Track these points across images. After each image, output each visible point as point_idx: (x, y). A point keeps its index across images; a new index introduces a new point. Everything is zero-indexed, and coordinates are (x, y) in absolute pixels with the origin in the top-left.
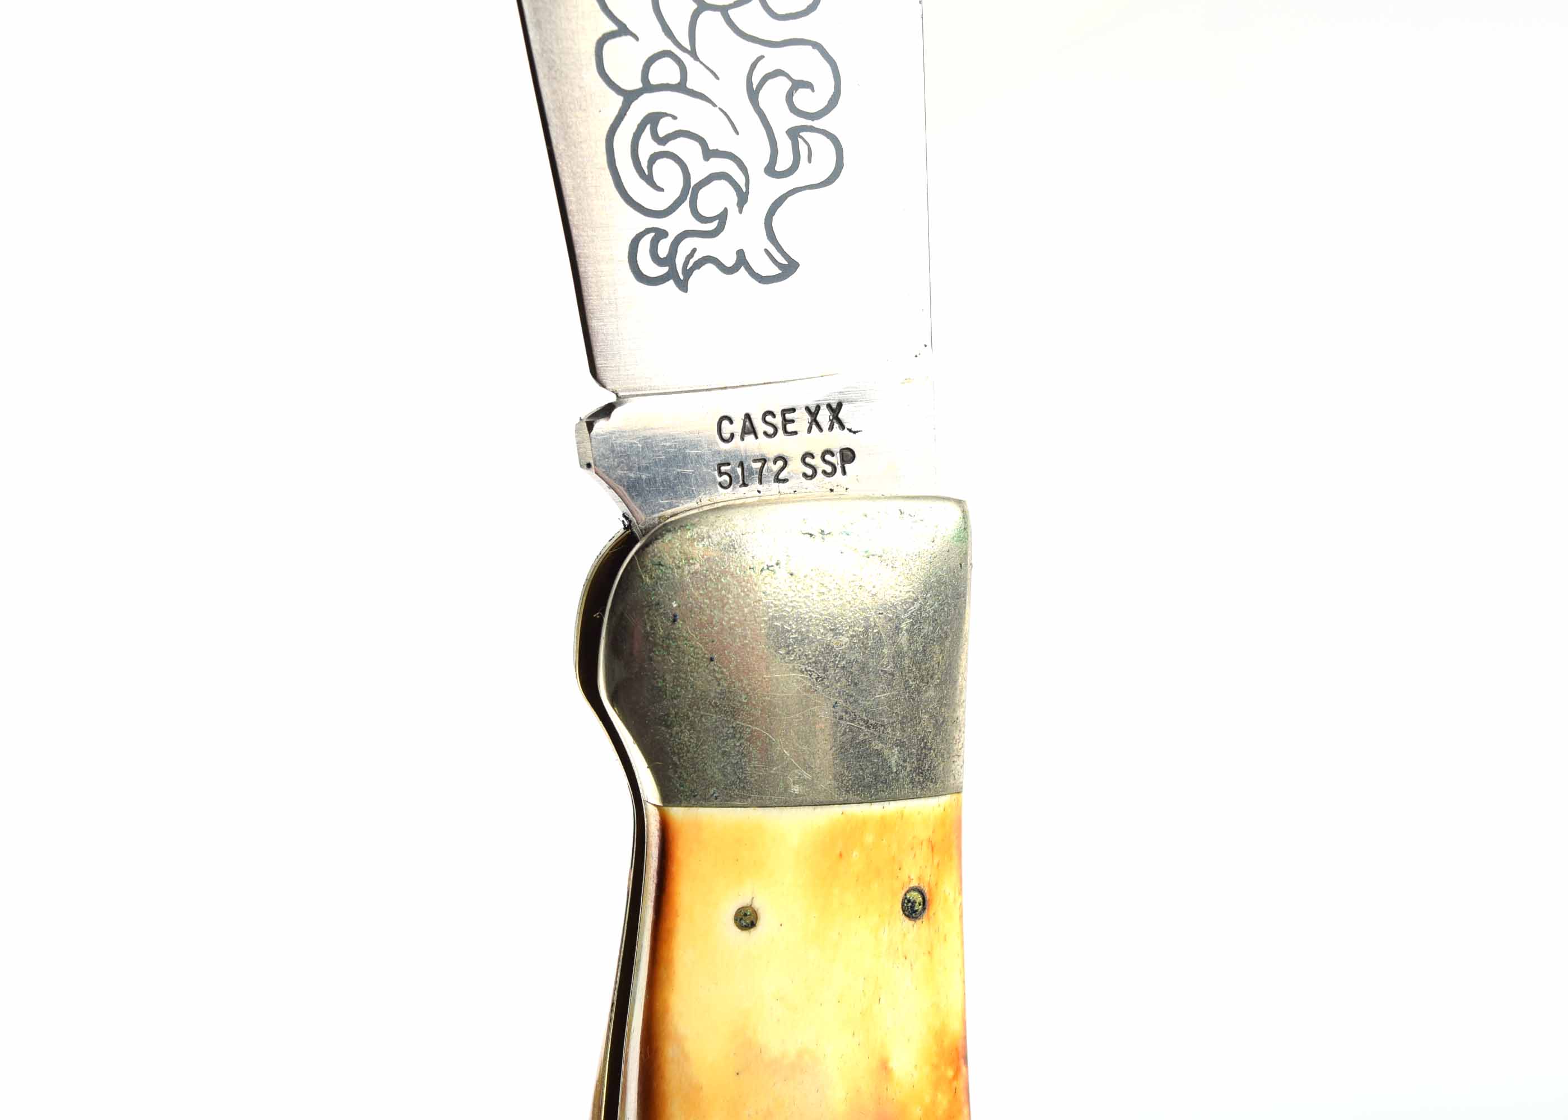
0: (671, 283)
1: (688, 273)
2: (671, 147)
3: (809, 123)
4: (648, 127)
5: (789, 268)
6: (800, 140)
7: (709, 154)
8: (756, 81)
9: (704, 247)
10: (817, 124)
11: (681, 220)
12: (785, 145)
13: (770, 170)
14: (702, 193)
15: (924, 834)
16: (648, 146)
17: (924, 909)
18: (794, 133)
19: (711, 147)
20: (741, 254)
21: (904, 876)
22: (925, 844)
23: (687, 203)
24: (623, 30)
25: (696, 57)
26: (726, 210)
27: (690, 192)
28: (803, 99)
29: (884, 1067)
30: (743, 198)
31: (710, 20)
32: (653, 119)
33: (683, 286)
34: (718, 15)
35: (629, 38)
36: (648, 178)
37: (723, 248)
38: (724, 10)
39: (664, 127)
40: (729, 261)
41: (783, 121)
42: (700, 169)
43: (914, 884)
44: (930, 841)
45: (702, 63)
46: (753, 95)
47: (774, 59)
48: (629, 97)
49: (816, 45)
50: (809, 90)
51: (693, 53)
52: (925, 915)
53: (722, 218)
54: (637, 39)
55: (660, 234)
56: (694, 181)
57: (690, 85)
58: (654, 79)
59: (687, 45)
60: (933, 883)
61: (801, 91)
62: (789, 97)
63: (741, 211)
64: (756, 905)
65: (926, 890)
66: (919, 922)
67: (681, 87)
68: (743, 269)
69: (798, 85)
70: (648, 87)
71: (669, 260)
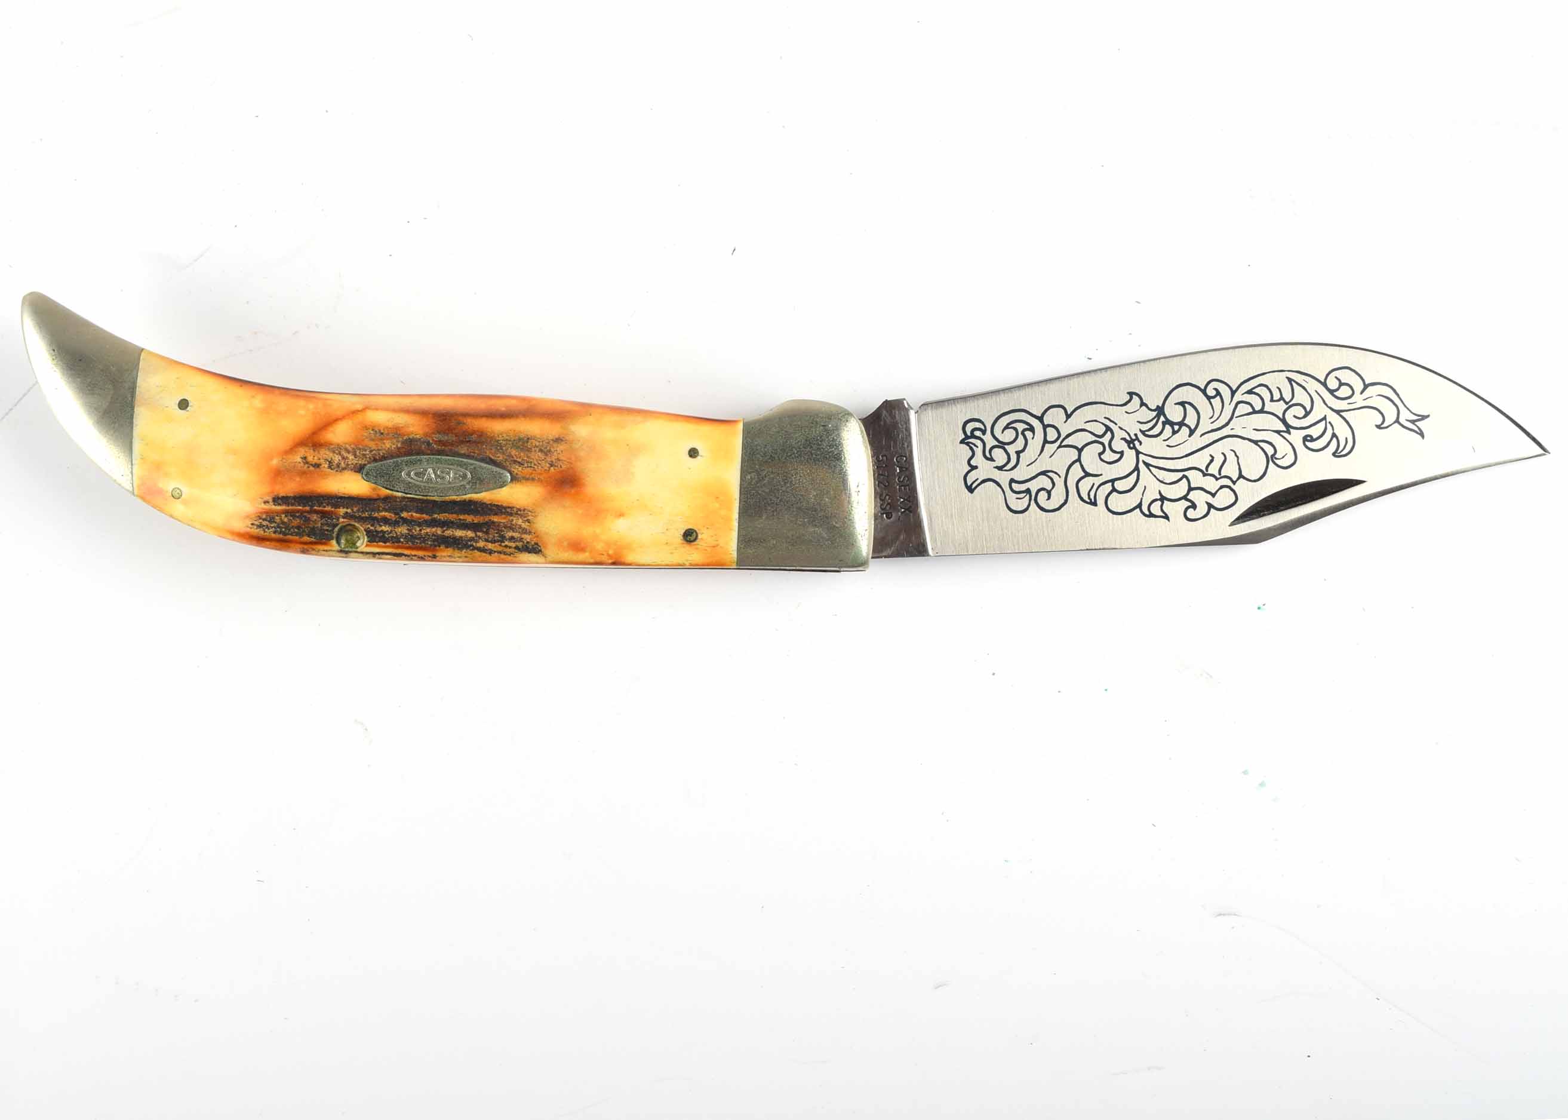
0: (963, 437)
1: (968, 444)
2: (1021, 437)
3: (1033, 498)
4: (1028, 427)
5: (970, 489)
6: (1025, 494)
7: (1018, 453)
8: (1049, 474)
9: (979, 451)
10: (1033, 502)
11: (990, 442)
12: (1023, 487)
13: (1012, 481)
14: (1001, 450)
15: (721, 542)
16: (1020, 427)
17: (687, 541)
18: (1028, 491)
19: (1021, 455)
20: (976, 467)
21: (704, 531)
22: (716, 543)
23: (997, 444)
24: (1068, 416)
25: (1058, 448)
26: (994, 461)
27: (1002, 445)
28: (1043, 495)
29: (621, 515)
30: (1000, 468)
31: (1073, 454)
32: (1032, 429)
33: (962, 442)
34: (1076, 457)
35: (1065, 419)
36: (1007, 427)
37: (979, 460)
38: (1079, 460)
39: (1028, 434)
40: (973, 462)
41: (1033, 486)
42: (1011, 449)
43: (700, 537)
44: (717, 545)
45: (1056, 450)
46: (1044, 473)
47: (1059, 482)
48: (1040, 419)
49: (1066, 502)
50: (1047, 498)
51: (1060, 447)
52: (685, 542)
53: (992, 459)
54: (1065, 422)
55: (984, 432)
56: (1006, 447)
57: (1047, 445)
58: (1049, 429)
59: (1063, 444)
60: (699, 547)
61: (1046, 495)
62: (1043, 489)
63: (994, 467)
64: (699, 457)
65: (695, 543)
66: (682, 538)
67: (1046, 442)
68: (970, 468)
69: (1049, 493)
70: (1045, 427)
71: (973, 436)
